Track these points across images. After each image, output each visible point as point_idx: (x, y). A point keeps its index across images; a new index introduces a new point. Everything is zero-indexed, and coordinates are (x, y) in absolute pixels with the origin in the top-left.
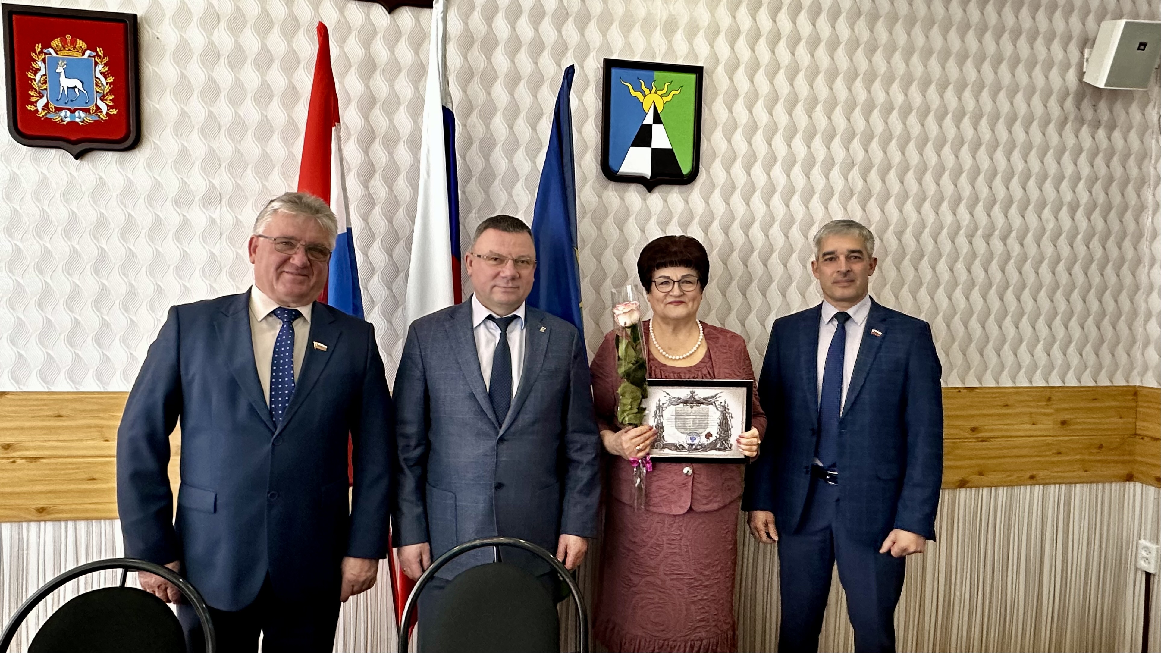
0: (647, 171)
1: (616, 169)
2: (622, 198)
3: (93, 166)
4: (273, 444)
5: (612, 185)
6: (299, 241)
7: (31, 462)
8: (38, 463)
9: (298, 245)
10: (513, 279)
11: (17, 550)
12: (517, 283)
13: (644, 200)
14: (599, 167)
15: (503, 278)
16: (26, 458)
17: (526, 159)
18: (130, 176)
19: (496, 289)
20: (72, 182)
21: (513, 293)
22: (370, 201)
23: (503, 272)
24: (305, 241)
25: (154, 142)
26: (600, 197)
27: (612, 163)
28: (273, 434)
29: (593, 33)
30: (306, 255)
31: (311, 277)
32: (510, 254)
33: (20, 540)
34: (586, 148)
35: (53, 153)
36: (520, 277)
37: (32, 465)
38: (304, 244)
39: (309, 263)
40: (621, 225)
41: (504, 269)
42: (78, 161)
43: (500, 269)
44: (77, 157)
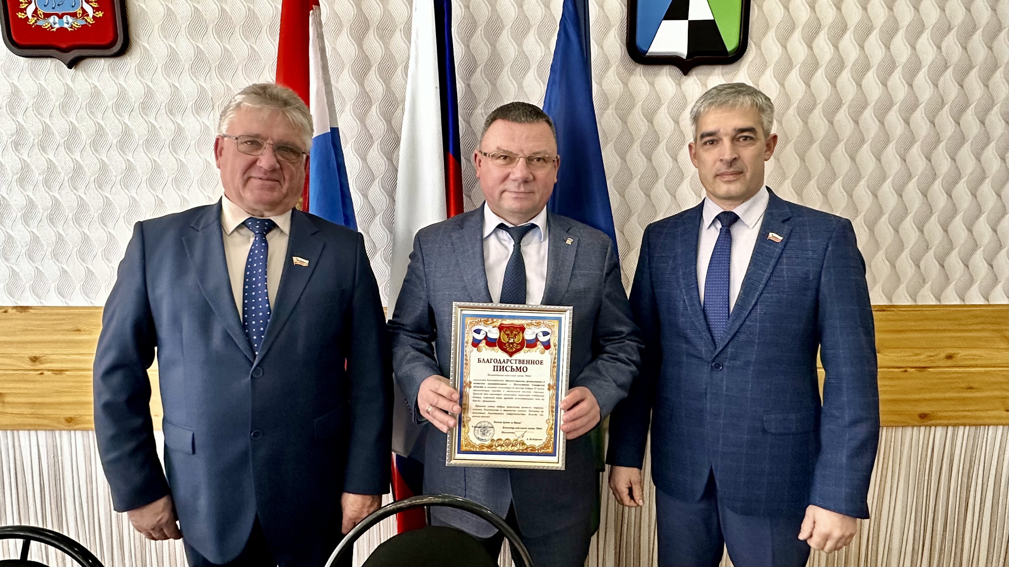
0: (682, 50)
1: (645, 49)
2: (652, 84)
3: (87, 74)
4: (252, 377)
5: (640, 69)
6: (266, 139)
7: (57, 374)
8: (63, 375)
9: (265, 145)
10: (526, 181)
11: (52, 456)
12: (529, 187)
13: (679, 85)
14: (624, 48)
15: (515, 180)
16: (52, 370)
17: (537, 42)
18: (123, 83)
19: (506, 195)
20: (69, 93)
21: (526, 199)
23: (514, 173)
24: (272, 139)
25: (143, 46)
26: (625, 84)
27: (640, 42)
28: (252, 364)
30: (275, 156)
31: (282, 181)
32: (522, 151)
33: (55, 446)
34: (608, 27)
35: (48, 62)
36: (534, 178)
37: (58, 377)
38: (271, 142)
39: (278, 166)
40: (650, 117)
41: (514, 170)
42: (73, 70)
43: (509, 170)
44: (70, 66)
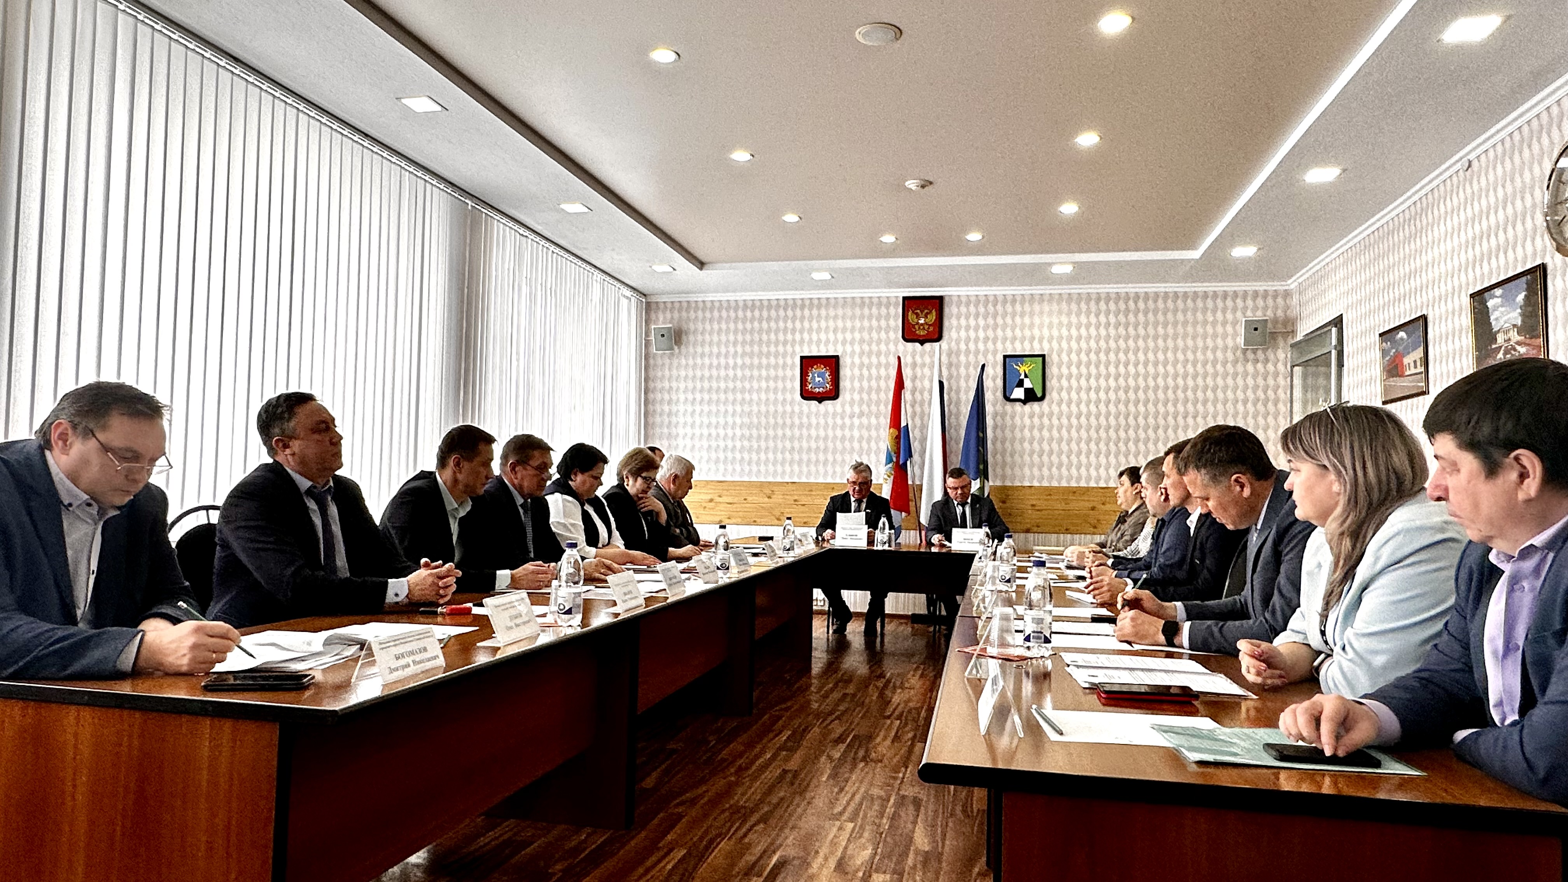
0: (1022, 397)
1: (1009, 397)
2: (1011, 408)
3: (824, 405)
5: (1006, 403)
13: (1022, 408)
14: (1000, 397)
18: (835, 410)
20: (817, 412)
22: (914, 414)
25: (843, 398)
26: (1003, 408)
27: (1006, 394)
29: (999, 345)
34: (997, 389)
35: (813, 402)
42: (819, 405)
44: (819, 403)
